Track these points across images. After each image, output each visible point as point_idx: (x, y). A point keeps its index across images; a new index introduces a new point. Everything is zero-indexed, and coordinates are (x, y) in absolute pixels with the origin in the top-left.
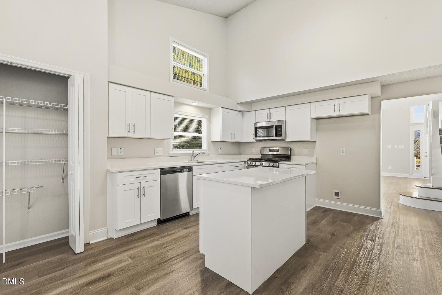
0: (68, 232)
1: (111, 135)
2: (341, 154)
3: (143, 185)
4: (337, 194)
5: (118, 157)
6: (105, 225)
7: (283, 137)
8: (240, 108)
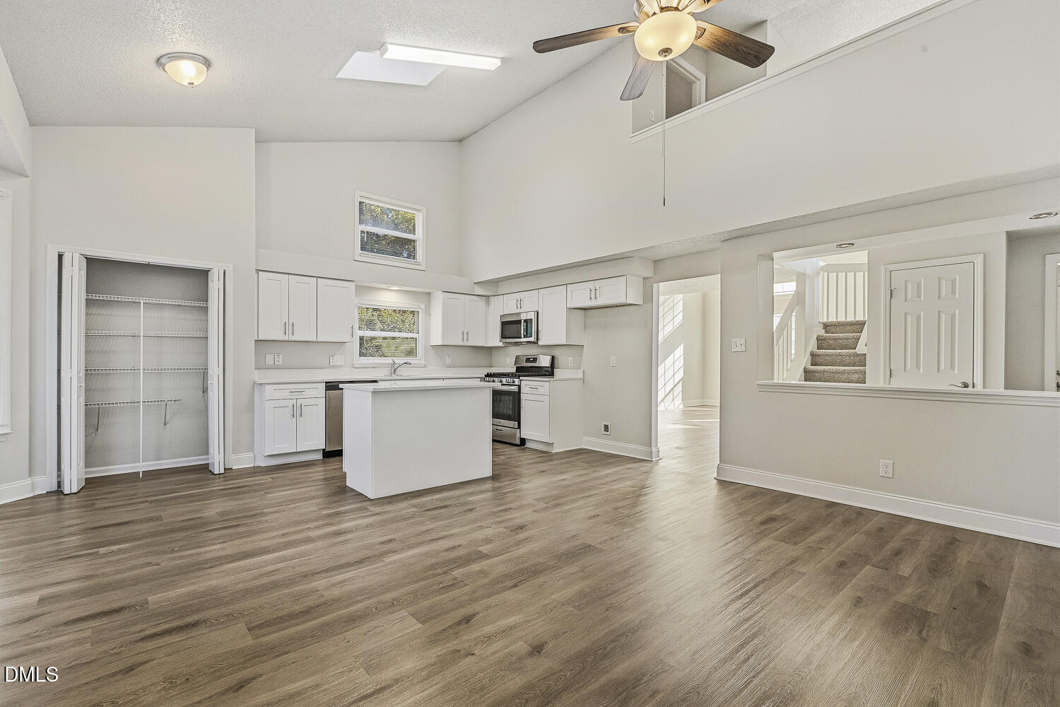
0: (208, 459)
1: (261, 338)
2: (612, 365)
3: (299, 402)
4: (606, 428)
5: (274, 367)
6: (252, 450)
7: (532, 339)
8: (478, 291)
